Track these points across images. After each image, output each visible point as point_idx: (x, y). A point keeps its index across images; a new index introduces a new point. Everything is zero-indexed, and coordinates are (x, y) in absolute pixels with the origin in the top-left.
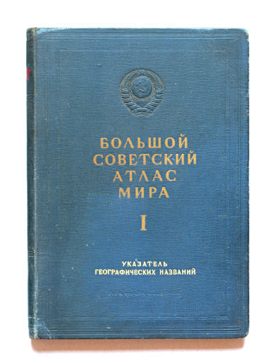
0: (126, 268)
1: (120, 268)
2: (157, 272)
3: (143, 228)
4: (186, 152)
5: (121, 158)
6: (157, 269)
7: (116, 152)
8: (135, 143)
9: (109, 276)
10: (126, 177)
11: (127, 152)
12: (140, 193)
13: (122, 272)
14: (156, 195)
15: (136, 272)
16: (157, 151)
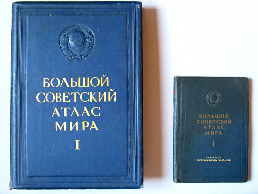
0: (207, 159)
1: (205, 158)
2: (218, 160)
3: (213, 145)
4: (228, 119)
5: (206, 122)
6: (218, 159)
7: (204, 119)
8: (211, 116)
9: (202, 162)
10: (207, 128)
11: (208, 119)
12: (212, 133)
13: (206, 160)
14: (217, 134)
15: (211, 160)
16: (219, 119)
